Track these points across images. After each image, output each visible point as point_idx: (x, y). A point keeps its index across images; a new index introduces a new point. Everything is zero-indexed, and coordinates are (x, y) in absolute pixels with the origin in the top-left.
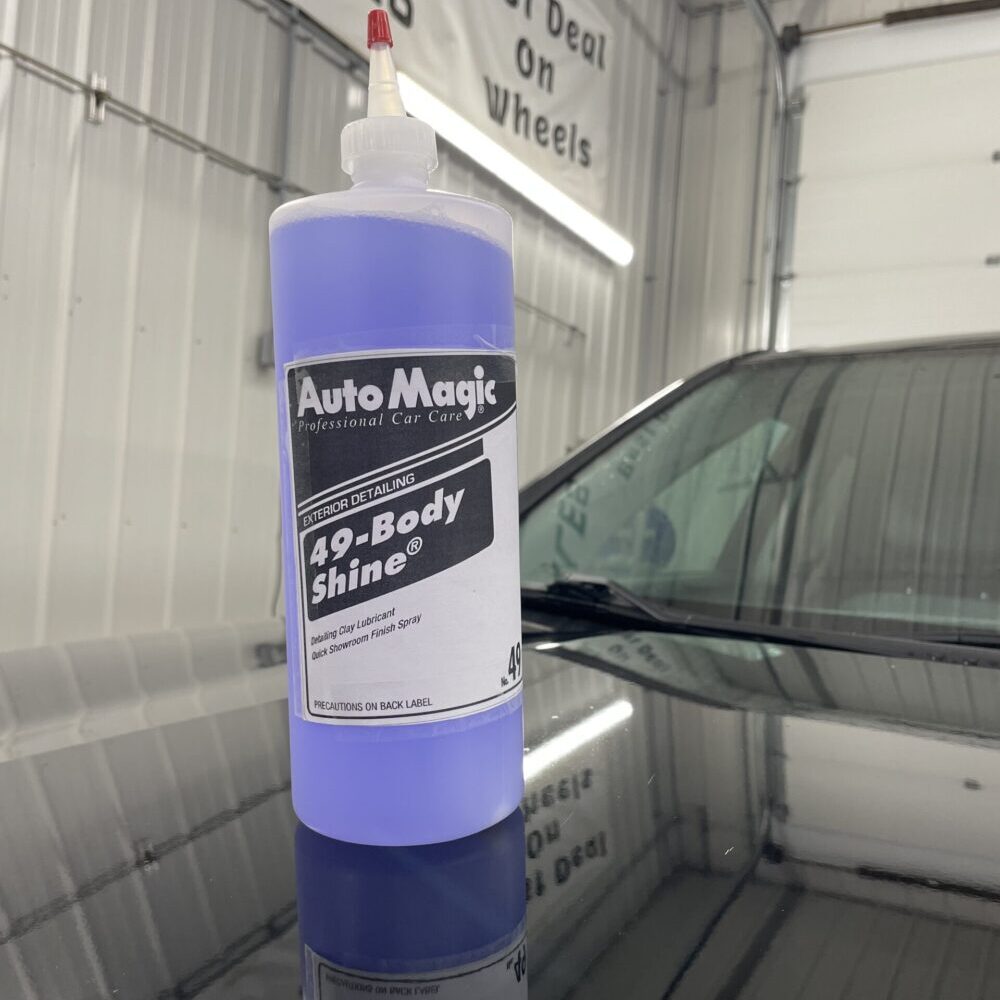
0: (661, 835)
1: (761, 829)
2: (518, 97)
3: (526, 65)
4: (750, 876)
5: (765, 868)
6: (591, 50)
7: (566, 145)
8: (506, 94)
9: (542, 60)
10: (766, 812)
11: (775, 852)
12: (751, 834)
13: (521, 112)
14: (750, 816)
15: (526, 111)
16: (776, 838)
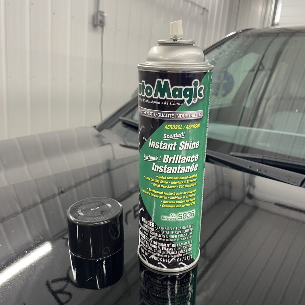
0: (217, 188)
1: (247, 189)
4: (242, 202)
5: (247, 200)
10: (249, 186)
11: (250, 196)
12: (244, 190)
14: (244, 186)
16: (251, 192)
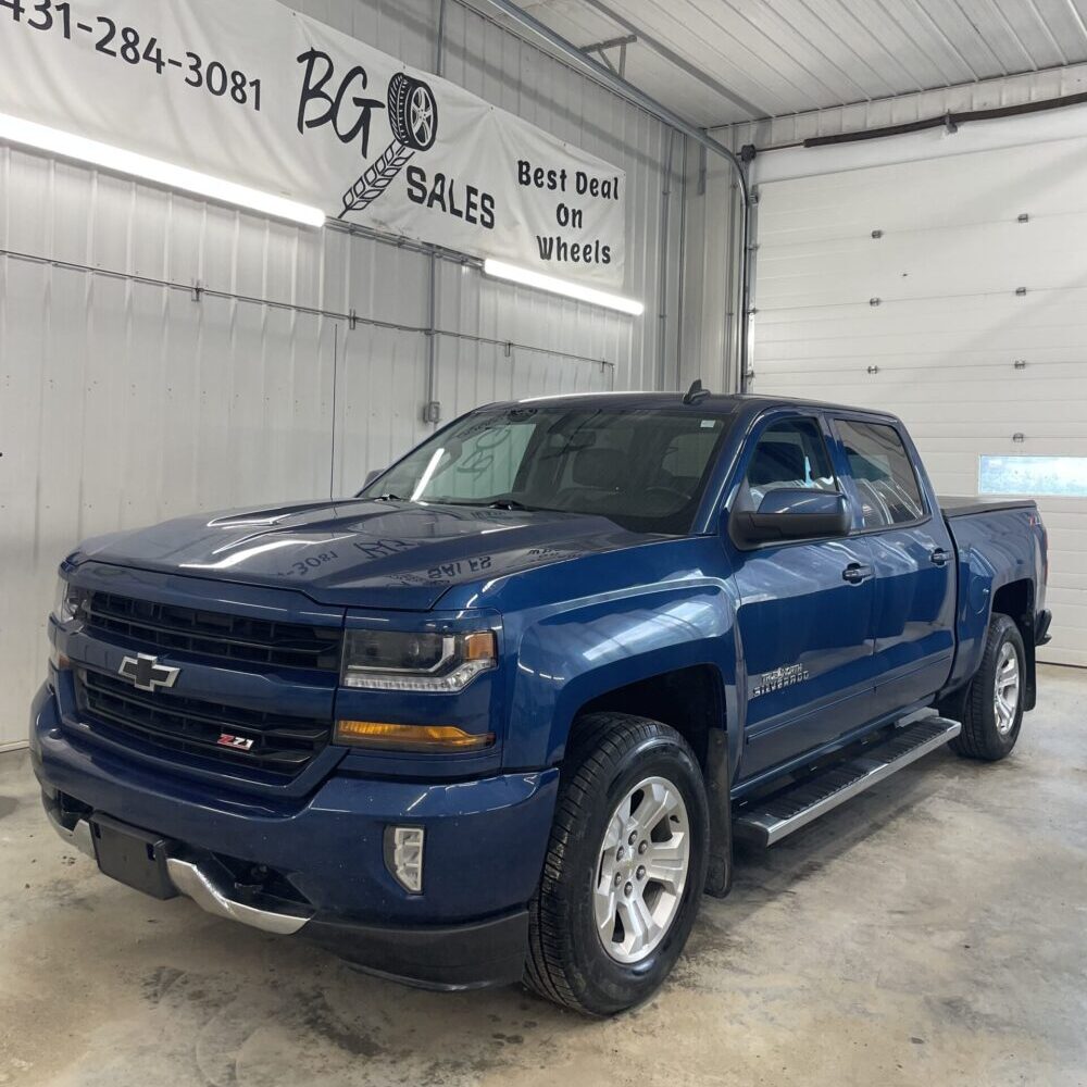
2: (559, 239)
3: (563, 219)
6: (608, 190)
7: (593, 255)
8: (551, 239)
9: (574, 211)
13: (562, 246)
15: (565, 245)
